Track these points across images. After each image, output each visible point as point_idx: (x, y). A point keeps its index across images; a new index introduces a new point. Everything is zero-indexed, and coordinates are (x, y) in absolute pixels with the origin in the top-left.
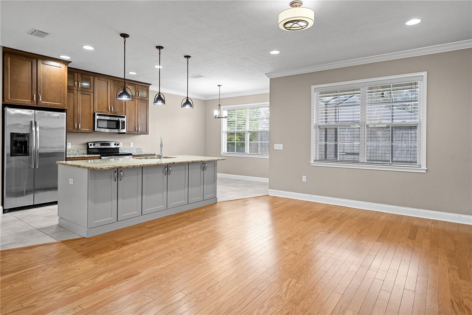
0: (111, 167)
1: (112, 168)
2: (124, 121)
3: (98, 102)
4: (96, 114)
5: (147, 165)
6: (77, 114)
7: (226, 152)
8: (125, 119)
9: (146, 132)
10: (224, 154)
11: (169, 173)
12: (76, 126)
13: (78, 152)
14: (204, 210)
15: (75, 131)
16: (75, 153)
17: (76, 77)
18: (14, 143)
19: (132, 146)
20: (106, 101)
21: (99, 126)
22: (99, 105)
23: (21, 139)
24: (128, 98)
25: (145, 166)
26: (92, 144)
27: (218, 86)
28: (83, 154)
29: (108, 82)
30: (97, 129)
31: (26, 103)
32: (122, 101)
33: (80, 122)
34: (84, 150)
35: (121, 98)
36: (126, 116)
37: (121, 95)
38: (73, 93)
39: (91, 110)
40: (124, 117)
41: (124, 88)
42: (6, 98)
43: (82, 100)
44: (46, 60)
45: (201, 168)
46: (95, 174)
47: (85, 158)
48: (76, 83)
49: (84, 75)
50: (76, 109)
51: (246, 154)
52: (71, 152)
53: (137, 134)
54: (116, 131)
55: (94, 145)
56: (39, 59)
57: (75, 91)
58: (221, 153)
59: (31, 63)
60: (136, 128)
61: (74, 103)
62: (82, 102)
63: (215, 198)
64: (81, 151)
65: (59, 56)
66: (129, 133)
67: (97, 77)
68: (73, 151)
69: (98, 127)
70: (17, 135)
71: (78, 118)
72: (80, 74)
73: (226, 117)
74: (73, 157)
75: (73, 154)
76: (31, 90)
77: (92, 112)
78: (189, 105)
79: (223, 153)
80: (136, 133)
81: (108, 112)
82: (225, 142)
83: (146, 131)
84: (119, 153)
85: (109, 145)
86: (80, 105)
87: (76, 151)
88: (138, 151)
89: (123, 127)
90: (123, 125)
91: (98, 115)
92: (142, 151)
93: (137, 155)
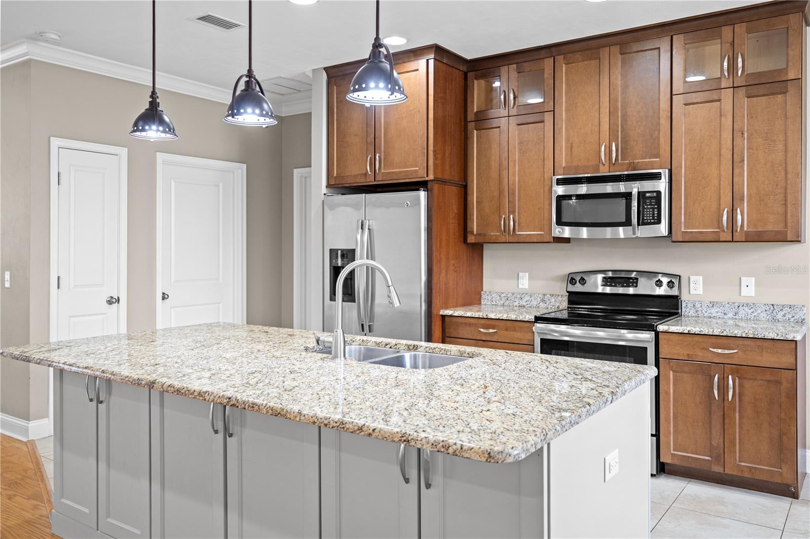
2: (659, 193)
3: (568, 140)
4: (555, 179)
8: (662, 185)
12: (502, 223)
13: (543, 300)
15: (504, 239)
16: (535, 303)
17: (504, 78)
22: (570, 148)
29: (601, 58)
30: (557, 229)
33: (514, 213)
34: (560, 298)
36: (664, 172)
38: (499, 127)
39: (545, 170)
40: (657, 176)
42: (331, 176)
43: (520, 143)
48: (502, 97)
49: (526, 64)
50: (505, 173)
55: (583, 282)
57: (503, 122)
61: (500, 156)
62: (520, 150)
64: (553, 300)
66: (690, 240)
67: (565, 54)
69: (560, 222)
71: (510, 199)
77: (549, 175)
80: (726, 236)
81: (601, 166)
83: (786, 227)
85: (633, 283)
86: (515, 161)
87: (539, 300)
88: (780, 316)
89: (653, 217)
90: (653, 209)
91: (560, 182)
92: (804, 319)
93: (680, 331)
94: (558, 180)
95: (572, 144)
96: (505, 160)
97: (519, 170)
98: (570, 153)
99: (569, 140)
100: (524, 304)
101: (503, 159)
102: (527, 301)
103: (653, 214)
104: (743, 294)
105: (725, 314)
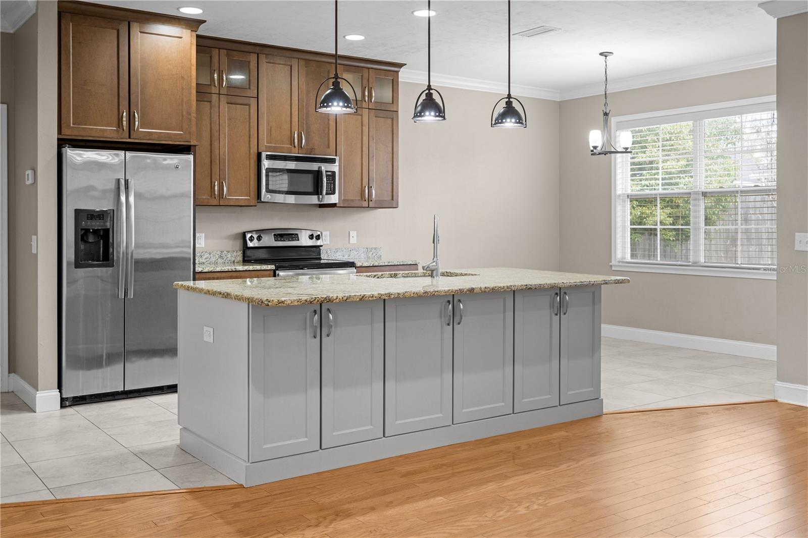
0: (305, 298)
1: (306, 301)
2: (334, 173)
3: (268, 123)
4: (264, 155)
5: (399, 294)
6: (218, 157)
7: (628, 258)
8: (335, 168)
9: (391, 202)
10: (621, 264)
11: (457, 319)
12: (216, 188)
13: (221, 257)
14: (563, 433)
15: (215, 202)
16: (214, 260)
17: (215, 59)
18: (82, 235)
19: (353, 240)
20: (289, 119)
21: (270, 188)
22: (270, 131)
23: (96, 225)
24: (344, 109)
25: (393, 296)
26: (255, 236)
27: (601, 54)
28: (234, 262)
29: (291, 66)
30: (265, 195)
31: (106, 135)
32: (327, 115)
33: (225, 179)
34: (235, 254)
35: (328, 109)
36: (337, 158)
37: (326, 101)
38: (210, 102)
39: (252, 146)
40: (332, 161)
41: (334, 80)
42: (65, 125)
43: (229, 119)
44: (148, 23)
45: (552, 306)
46: (264, 317)
47: (238, 274)
48: (216, 75)
49: (235, 53)
50: (216, 144)
51: (695, 264)
52: (205, 257)
53: (368, 207)
54: (314, 199)
55: (259, 238)
56: (132, 22)
57: (215, 97)
58: (613, 263)
59: (115, 32)
60: (365, 191)
61: (211, 128)
62: (229, 125)
63: (597, 399)
64: (229, 256)
65: (178, 9)
66: (347, 206)
67: (266, 54)
68: (210, 254)
69: (269, 191)
70: (88, 215)
71: (221, 167)
72: (225, 51)
73: (627, 149)
74: (211, 269)
75: (209, 263)
76: (116, 100)
77: (254, 150)
78: (513, 120)
79: (619, 262)
80: (365, 204)
81: (293, 148)
82: (624, 227)
83: (393, 199)
84: (322, 261)
85: (295, 238)
86: (225, 134)
87: (217, 256)
88: (370, 255)
89: (331, 189)
90: (331, 183)
91: (270, 157)
92: (381, 256)
93: (368, 265)
94: (267, 155)
95: (271, 128)
96: (217, 132)
97: (228, 142)
98: (269, 134)
99: (269, 125)
100: (204, 261)
101: (215, 131)
102: (206, 259)
103: (331, 187)
104: (351, 242)
105: (343, 256)
